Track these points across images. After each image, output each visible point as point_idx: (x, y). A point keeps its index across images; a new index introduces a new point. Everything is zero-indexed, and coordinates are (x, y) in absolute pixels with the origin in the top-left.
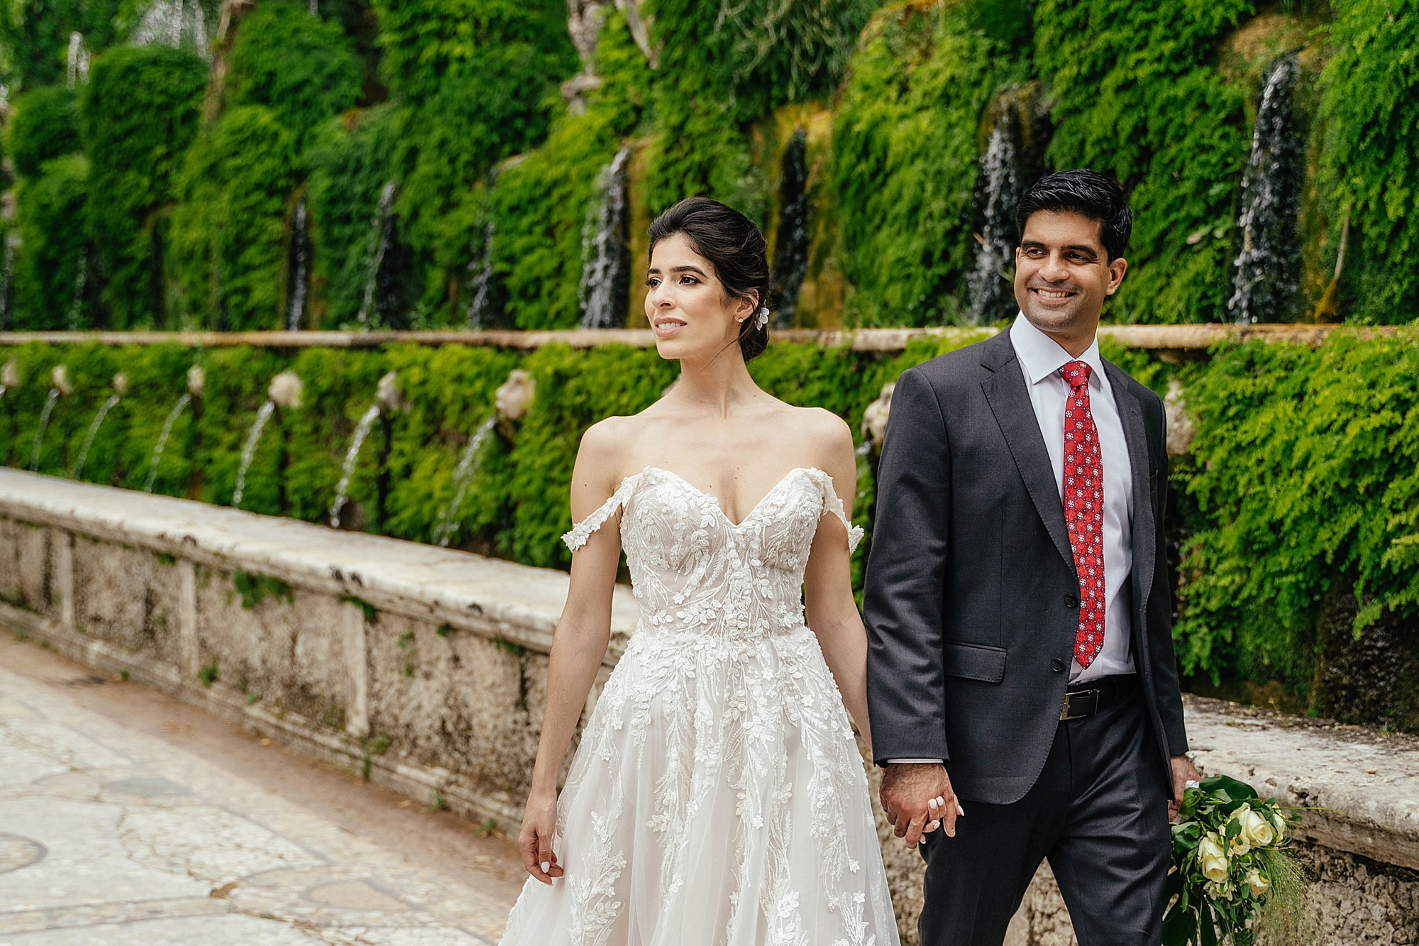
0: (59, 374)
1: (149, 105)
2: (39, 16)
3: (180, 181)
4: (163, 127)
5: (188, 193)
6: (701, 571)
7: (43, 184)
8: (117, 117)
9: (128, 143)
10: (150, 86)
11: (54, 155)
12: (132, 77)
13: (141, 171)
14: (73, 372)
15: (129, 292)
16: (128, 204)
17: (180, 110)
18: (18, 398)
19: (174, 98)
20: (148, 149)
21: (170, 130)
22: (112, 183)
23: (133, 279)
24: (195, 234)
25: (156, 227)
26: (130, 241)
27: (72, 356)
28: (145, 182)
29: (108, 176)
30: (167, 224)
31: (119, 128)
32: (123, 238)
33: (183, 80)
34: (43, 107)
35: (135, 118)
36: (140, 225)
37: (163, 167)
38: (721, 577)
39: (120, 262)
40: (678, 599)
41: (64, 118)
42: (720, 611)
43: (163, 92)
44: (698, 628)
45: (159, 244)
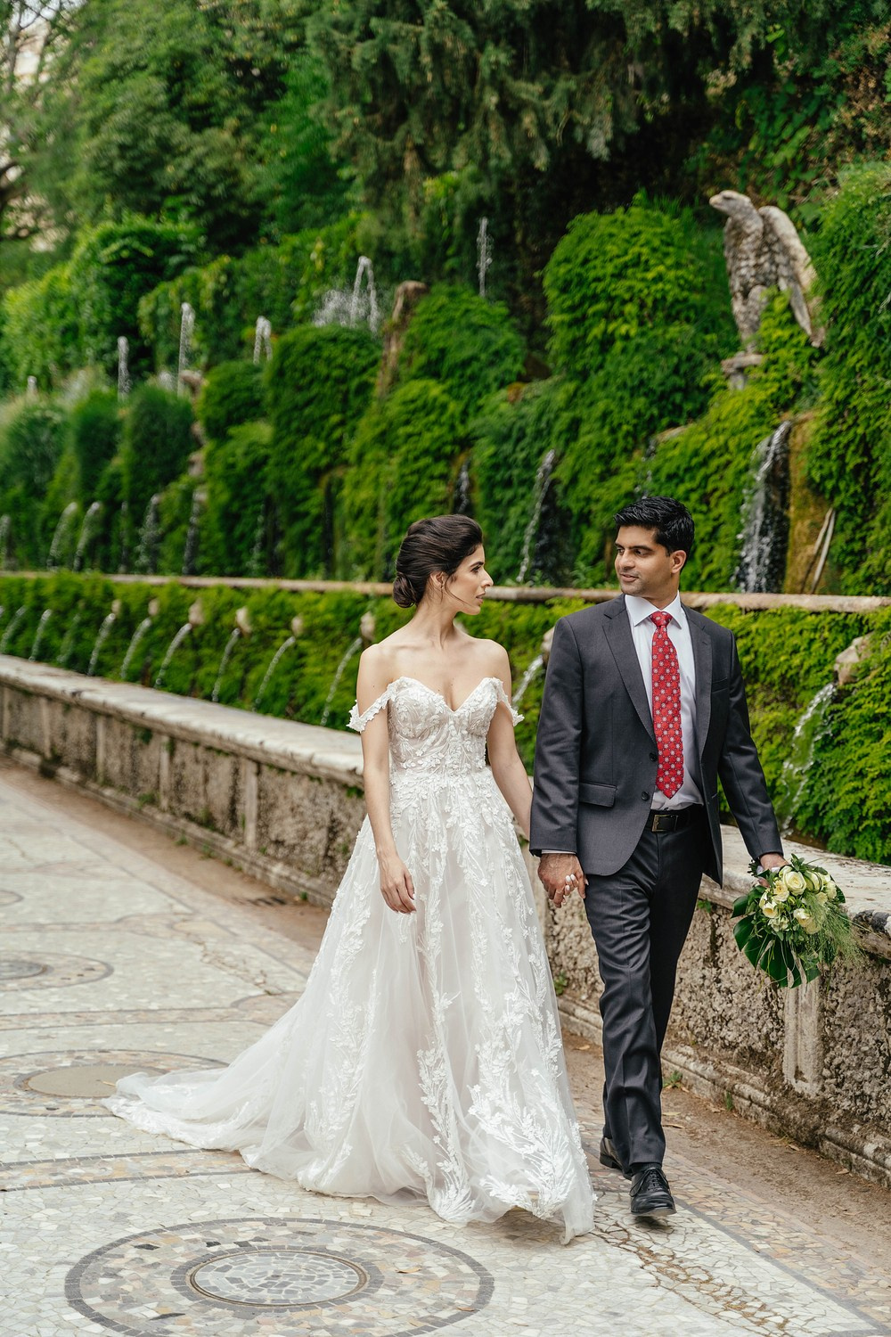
0: (241, 615)
1: (328, 378)
2: (227, 300)
3: (352, 448)
4: (340, 396)
5: (360, 457)
6: (433, 737)
7: (230, 445)
8: (299, 389)
9: (307, 411)
10: (329, 361)
11: (240, 421)
12: (313, 353)
13: (318, 436)
14: (254, 614)
15: (302, 543)
16: (304, 466)
17: (354, 383)
18: (202, 636)
19: (350, 373)
20: (326, 417)
21: (345, 400)
22: (292, 447)
23: (308, 532)
24: (364, 494)
25: (329, 486)
26: (306, 499)
27: (253, 599)
28: (321, 446)
29: (289, 440)
30: (340, 484)
31: (300, 398)
32: (299, 496)
33: (358, 356)
34: (232, 378)
35: (315, 390)
36: (315, 484)
37: (336, 434)
38: (444, 741)
39: (295, 517)
40: (419, 753)
41: (249, 389)
42: (443, 760)
43: (341, 366)
44: (429, 770)
45: (331, 502)
